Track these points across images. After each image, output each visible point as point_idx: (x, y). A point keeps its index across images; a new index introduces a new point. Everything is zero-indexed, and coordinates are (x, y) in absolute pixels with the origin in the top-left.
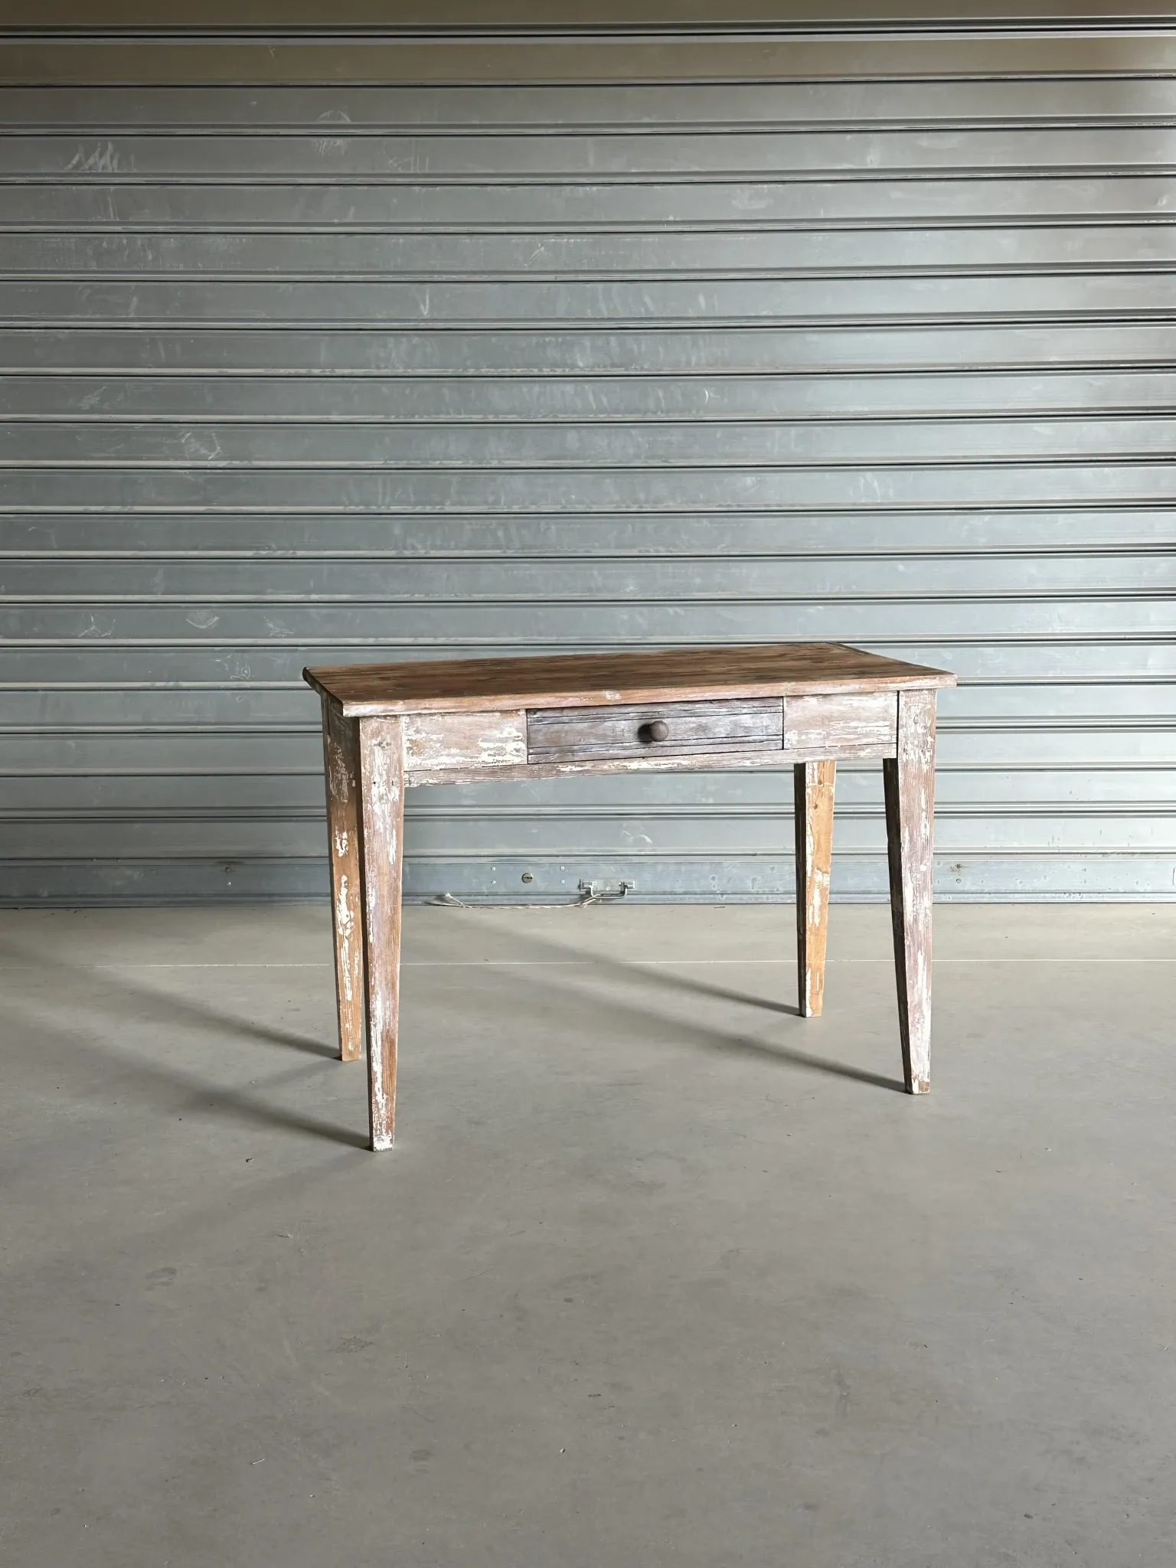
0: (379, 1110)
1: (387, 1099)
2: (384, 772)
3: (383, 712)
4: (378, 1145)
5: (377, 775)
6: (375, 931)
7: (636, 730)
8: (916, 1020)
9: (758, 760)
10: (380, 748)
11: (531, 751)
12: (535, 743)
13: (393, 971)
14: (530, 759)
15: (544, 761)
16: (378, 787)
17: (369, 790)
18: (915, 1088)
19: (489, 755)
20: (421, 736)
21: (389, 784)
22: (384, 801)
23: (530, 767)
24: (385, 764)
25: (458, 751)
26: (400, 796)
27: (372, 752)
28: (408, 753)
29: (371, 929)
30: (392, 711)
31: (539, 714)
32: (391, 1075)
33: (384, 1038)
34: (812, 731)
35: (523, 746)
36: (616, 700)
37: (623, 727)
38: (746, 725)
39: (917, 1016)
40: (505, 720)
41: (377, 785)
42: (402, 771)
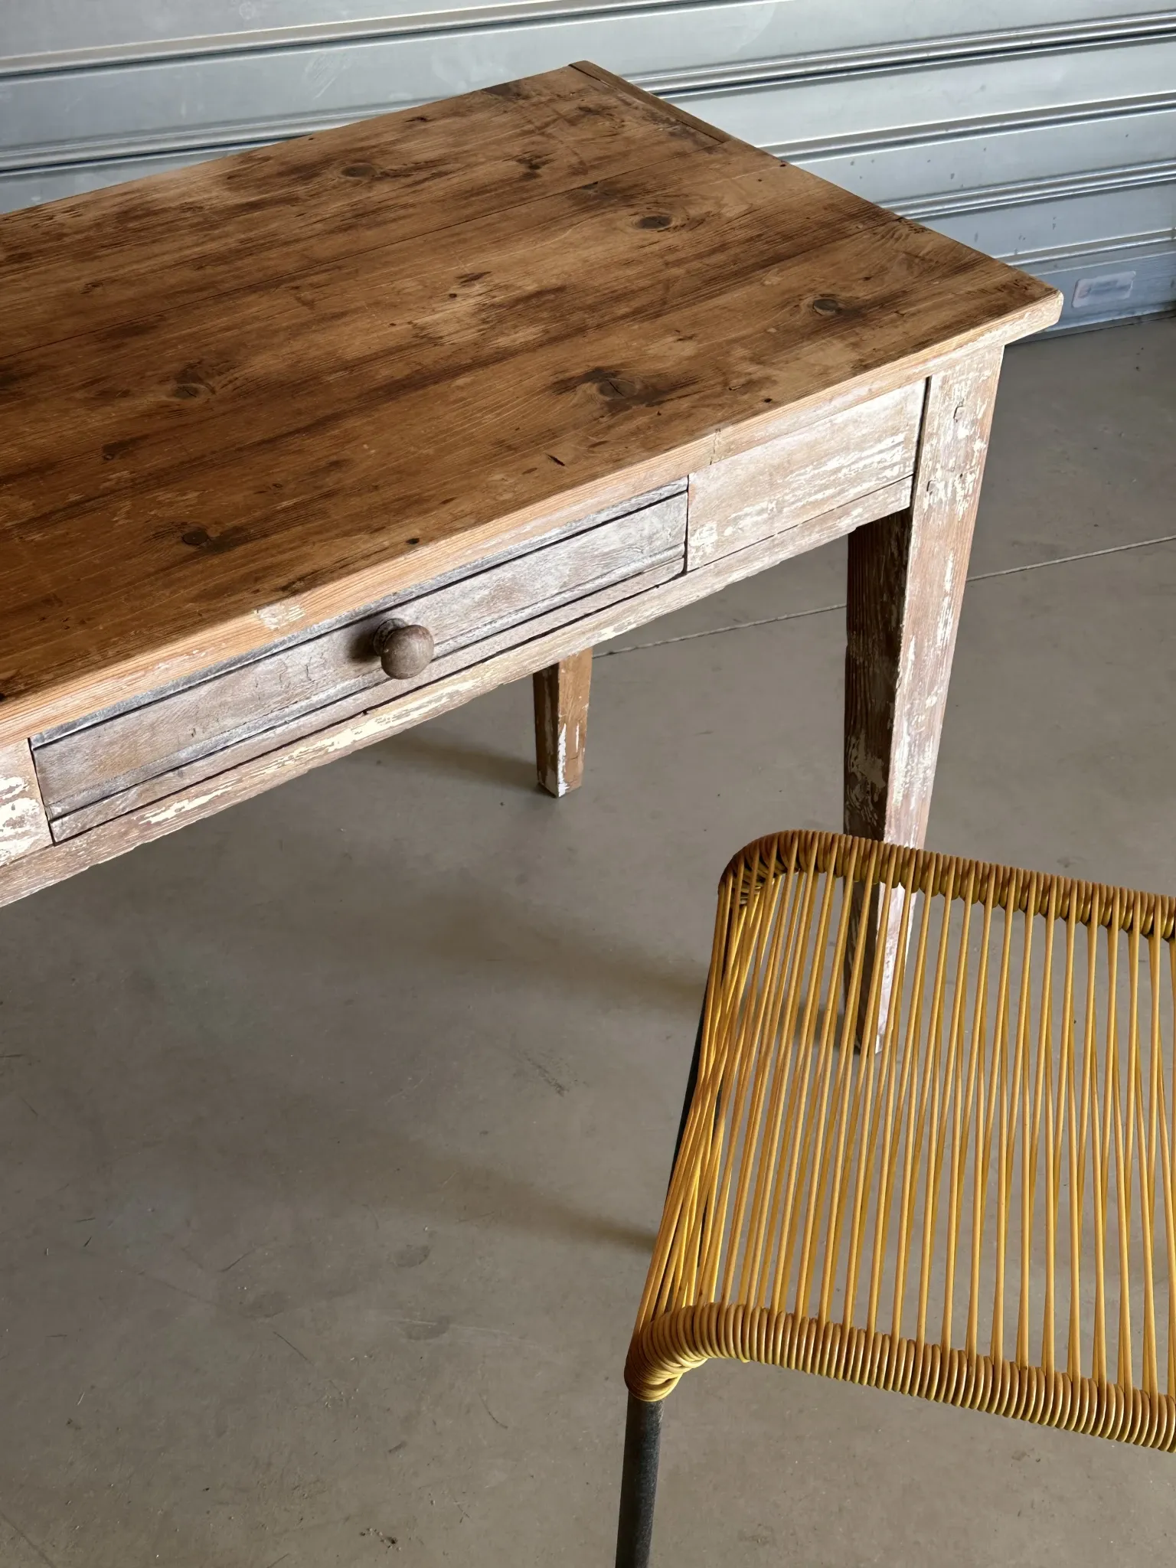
7: (342, 655)
9: (631, 619)
11: (57, 810)
12: (64, 788)
14: (57, 828)
15: (100, 819)
23: (64, 849)
34: (747, 510)
35: (29, 806)
36: (289, 624)
37: (305, 661)
38: (606, 550)
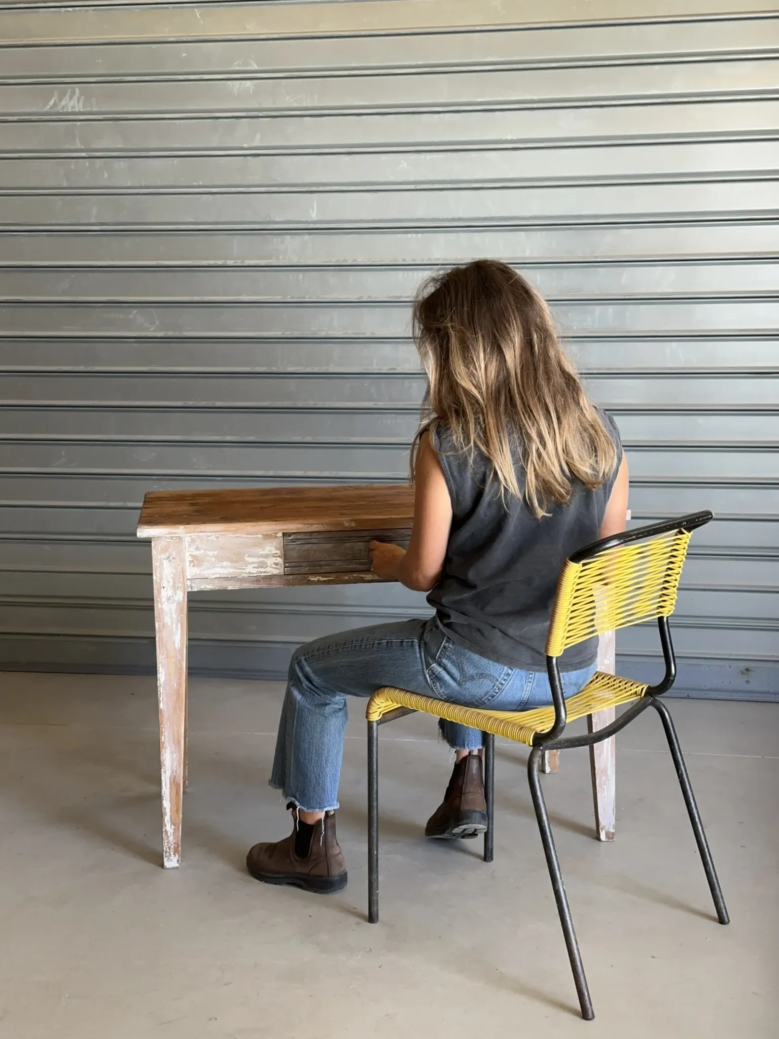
0: (168, 837)
1: (174, 829)
2: (171, 580)
3: (168, 534)
4: (168, 864)
5: (165, 581)
6: (164, 700)
8: (603, 782)
10: (167, 561)
11: (287, 565)
12: (290, 559)
13: (178, 731)
14: (286, 571)
15: (297, 573)
16: (167, 590)
17: (160, 593)
18: (603, 836)
19: (254, 567)
20: (201, 552)
21: (175, 588)
22: (171, 601)
23: (286, 577)
24: (172, 573)
25: (229, 564)
26: (183, 597)
27: (161, 564)
28: (190, 565)
29: (161, 699)
30: (175, 533)
31: (292, 537)
32: (177, 811)
33: (172, 782)
35: (280, 560)
36: (352, 527)
37: (360, 547)
39: (603, 779)
40: (266, 541)
41: (165, 589)
42: (185, 579)
